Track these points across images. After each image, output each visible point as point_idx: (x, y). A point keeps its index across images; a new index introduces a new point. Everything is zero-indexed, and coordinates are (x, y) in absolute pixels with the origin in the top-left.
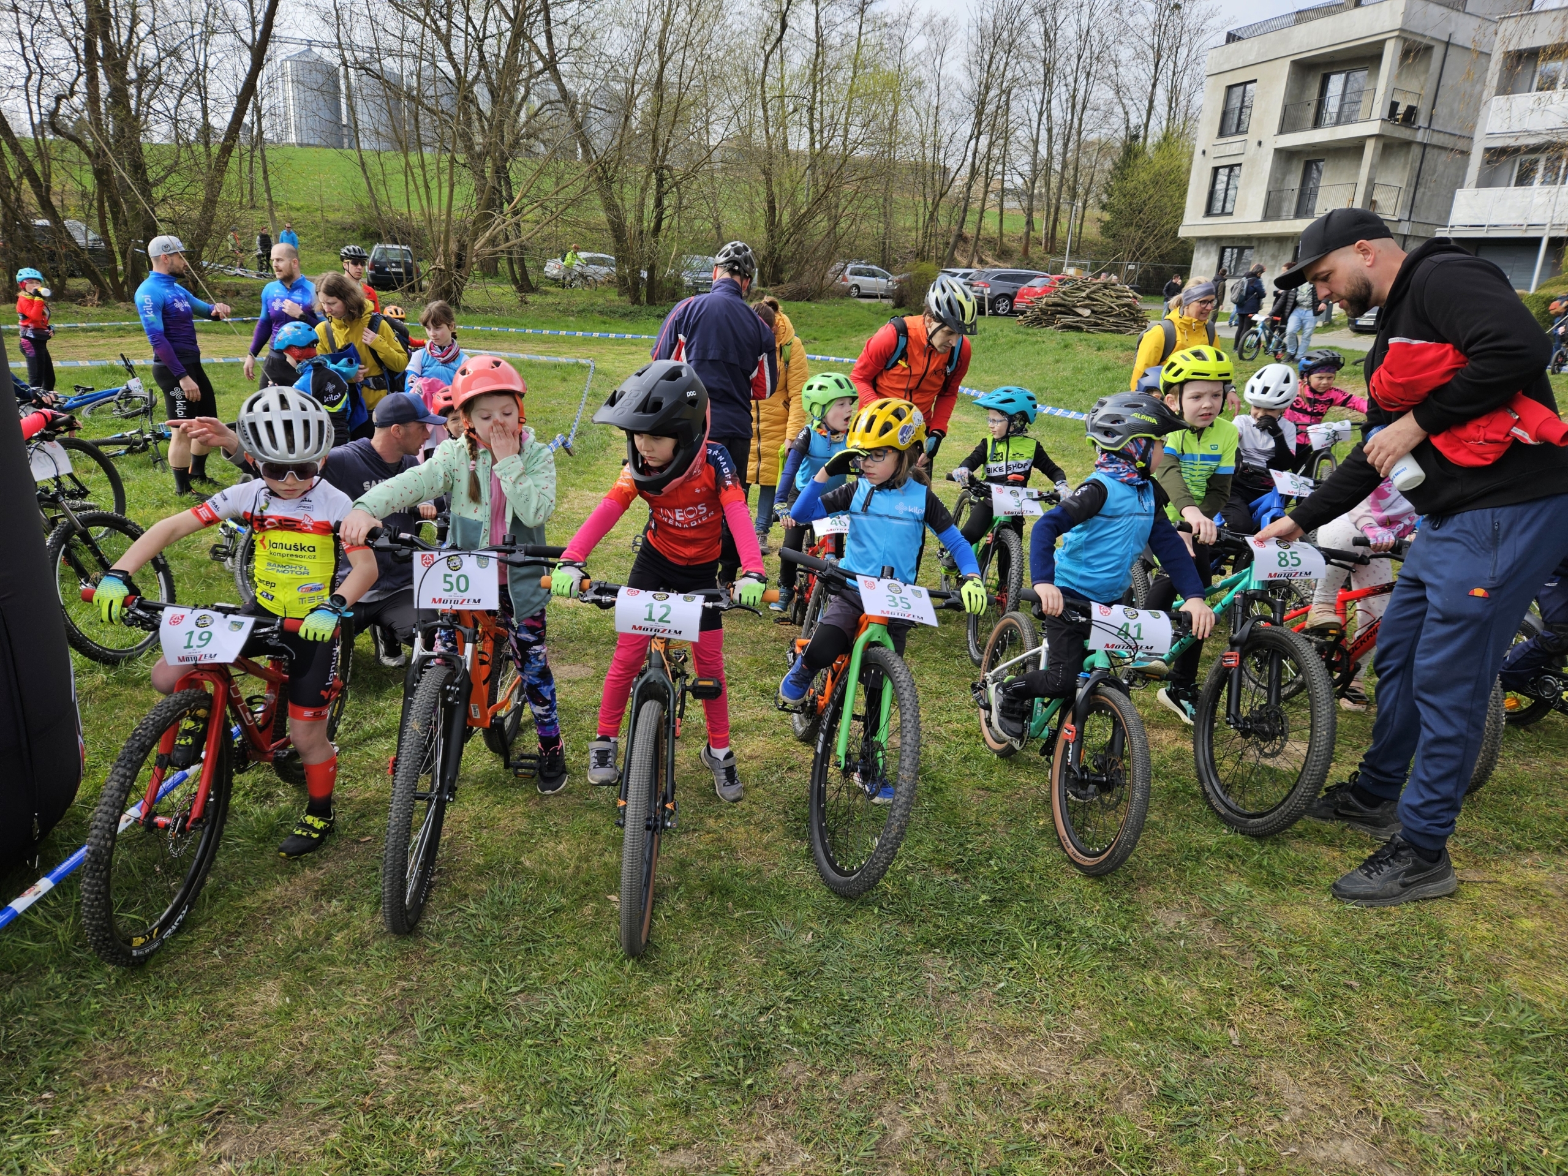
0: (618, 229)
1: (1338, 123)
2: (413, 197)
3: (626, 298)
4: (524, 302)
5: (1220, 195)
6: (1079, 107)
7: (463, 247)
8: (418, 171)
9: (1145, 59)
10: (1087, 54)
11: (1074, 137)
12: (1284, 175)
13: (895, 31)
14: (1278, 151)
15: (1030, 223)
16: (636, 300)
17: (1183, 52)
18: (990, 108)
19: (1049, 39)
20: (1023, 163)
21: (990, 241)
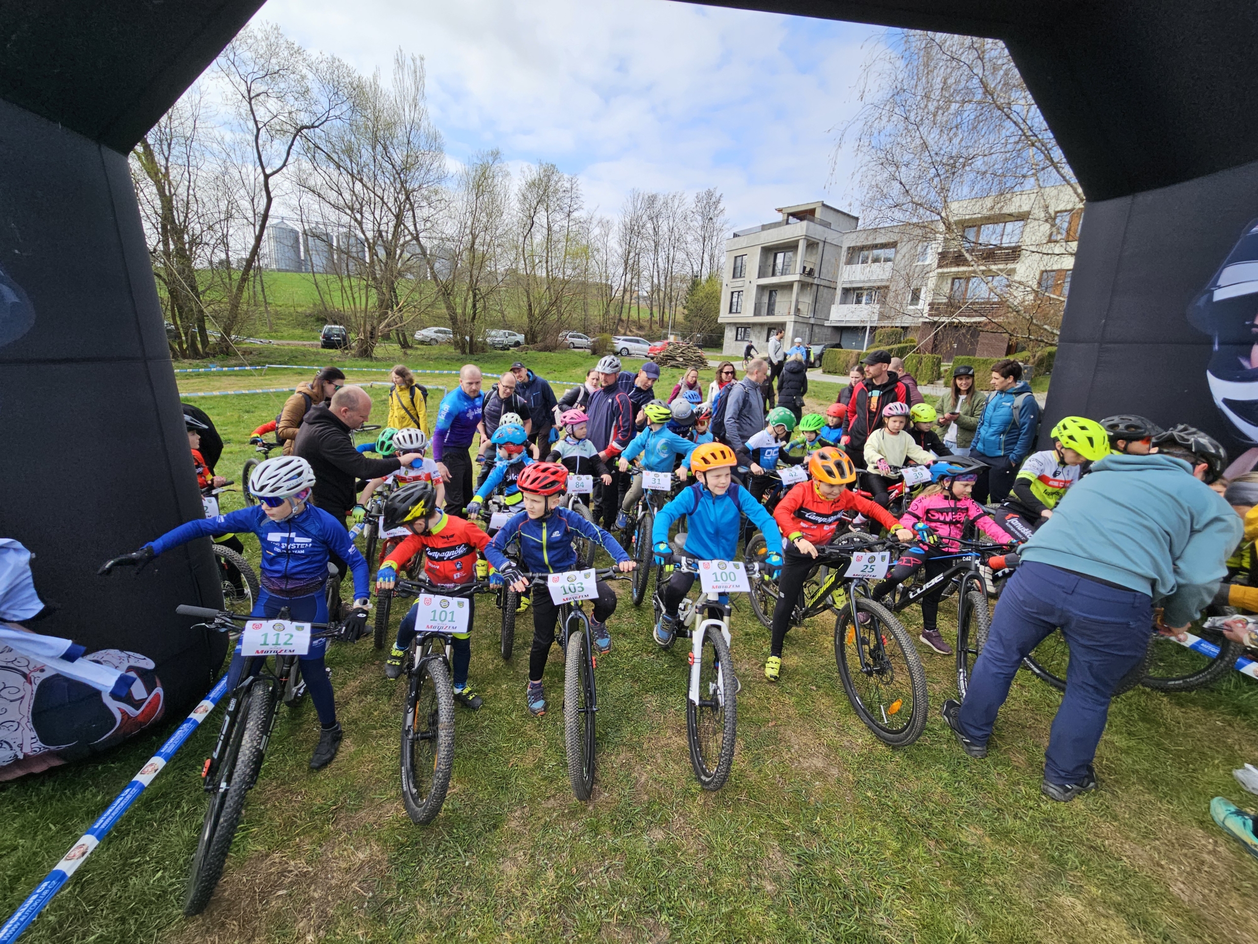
0: (453, 319)
1: (782, 274)
2: (346, 302)
3: (459, 351)
4: (405, 353)
5: (735, 304)
6: (671, 262)
7: (373, 328)
8: (348, 289)
9: (699, 241)
10: (673, 238)
11: (669, 275)
12: (762, 296)
13: (585, 225)
14: (758, 286)
15: (651, 314)
16: (464, 352)
17: (715, 238)
18: (631, 262)
19: (656, 233)
20: (647, 286)
21: (634, 322)
